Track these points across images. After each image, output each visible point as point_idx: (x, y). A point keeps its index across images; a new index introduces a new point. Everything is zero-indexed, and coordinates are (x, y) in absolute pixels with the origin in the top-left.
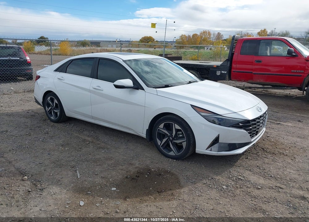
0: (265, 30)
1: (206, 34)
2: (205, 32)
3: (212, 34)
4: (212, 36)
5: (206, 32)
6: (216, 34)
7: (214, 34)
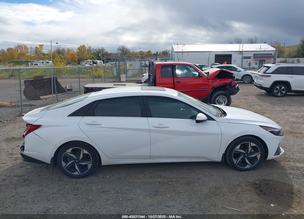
0: (84, 46)
1: (22, 49)
2: (20, 47)
3: (29, 48)
4: (29, 50)
5: (22, 47)
6: (34, 48)
7: (31, 48)
